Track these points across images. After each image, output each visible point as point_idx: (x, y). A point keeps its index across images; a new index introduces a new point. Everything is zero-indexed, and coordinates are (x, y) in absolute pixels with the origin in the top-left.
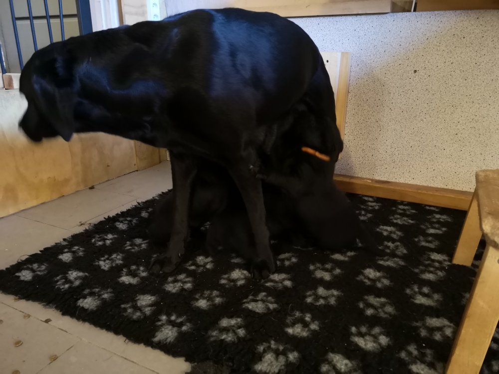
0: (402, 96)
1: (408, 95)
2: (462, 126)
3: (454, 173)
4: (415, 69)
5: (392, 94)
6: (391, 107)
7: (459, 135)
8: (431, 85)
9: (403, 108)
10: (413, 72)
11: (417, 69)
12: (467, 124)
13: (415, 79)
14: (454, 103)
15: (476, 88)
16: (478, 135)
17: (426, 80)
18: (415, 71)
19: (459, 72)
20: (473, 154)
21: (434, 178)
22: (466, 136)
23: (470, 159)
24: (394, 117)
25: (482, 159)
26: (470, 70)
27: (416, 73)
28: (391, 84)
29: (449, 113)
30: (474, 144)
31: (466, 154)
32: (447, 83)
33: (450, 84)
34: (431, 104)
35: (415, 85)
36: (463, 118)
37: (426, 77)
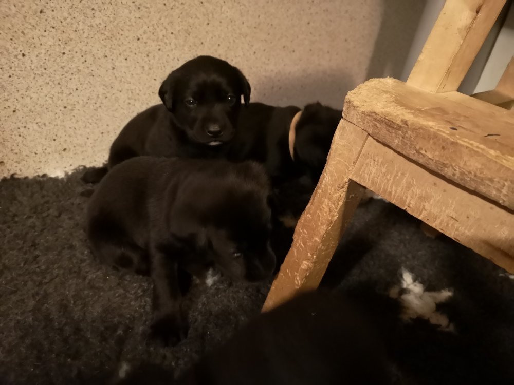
3: (62, 109)
16: (90, 12)
20: (90, 59)
21: (22, 130)
22: (66, 15)
23: (87, 71)
25: (110, 66)
30: (85, 35)
31: (76, 60)
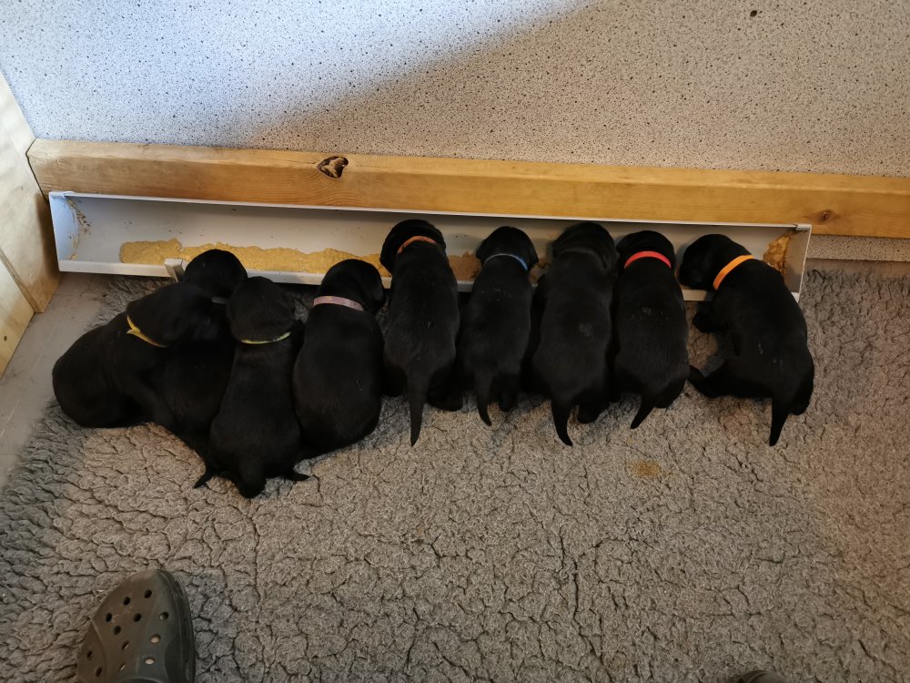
0: (715, 68)
1: (727, 67)
2: (823, 126)
4: (753, 8)
5: (691, 65)
6: (684, 92)
7: (813, 143)
8: (780, 44)
9: (711, 94)
10: (748, 14)
11: (760, 9)
12: (833, 123)
13: (749, 30)
14: (819, 83)
15: (872, 53)
17: (774, 33)
18: (754, 13)
19: (848, 17)
24: (688, 112)
26: (872, 14)
27: (756, 18)
28: (693, 40)
29: (806, 103)
32: (817, 40)
33: (822, 43)
34: (773, 85)
35: (747, 44)
36: (829, 112)
37: (774, 26)
